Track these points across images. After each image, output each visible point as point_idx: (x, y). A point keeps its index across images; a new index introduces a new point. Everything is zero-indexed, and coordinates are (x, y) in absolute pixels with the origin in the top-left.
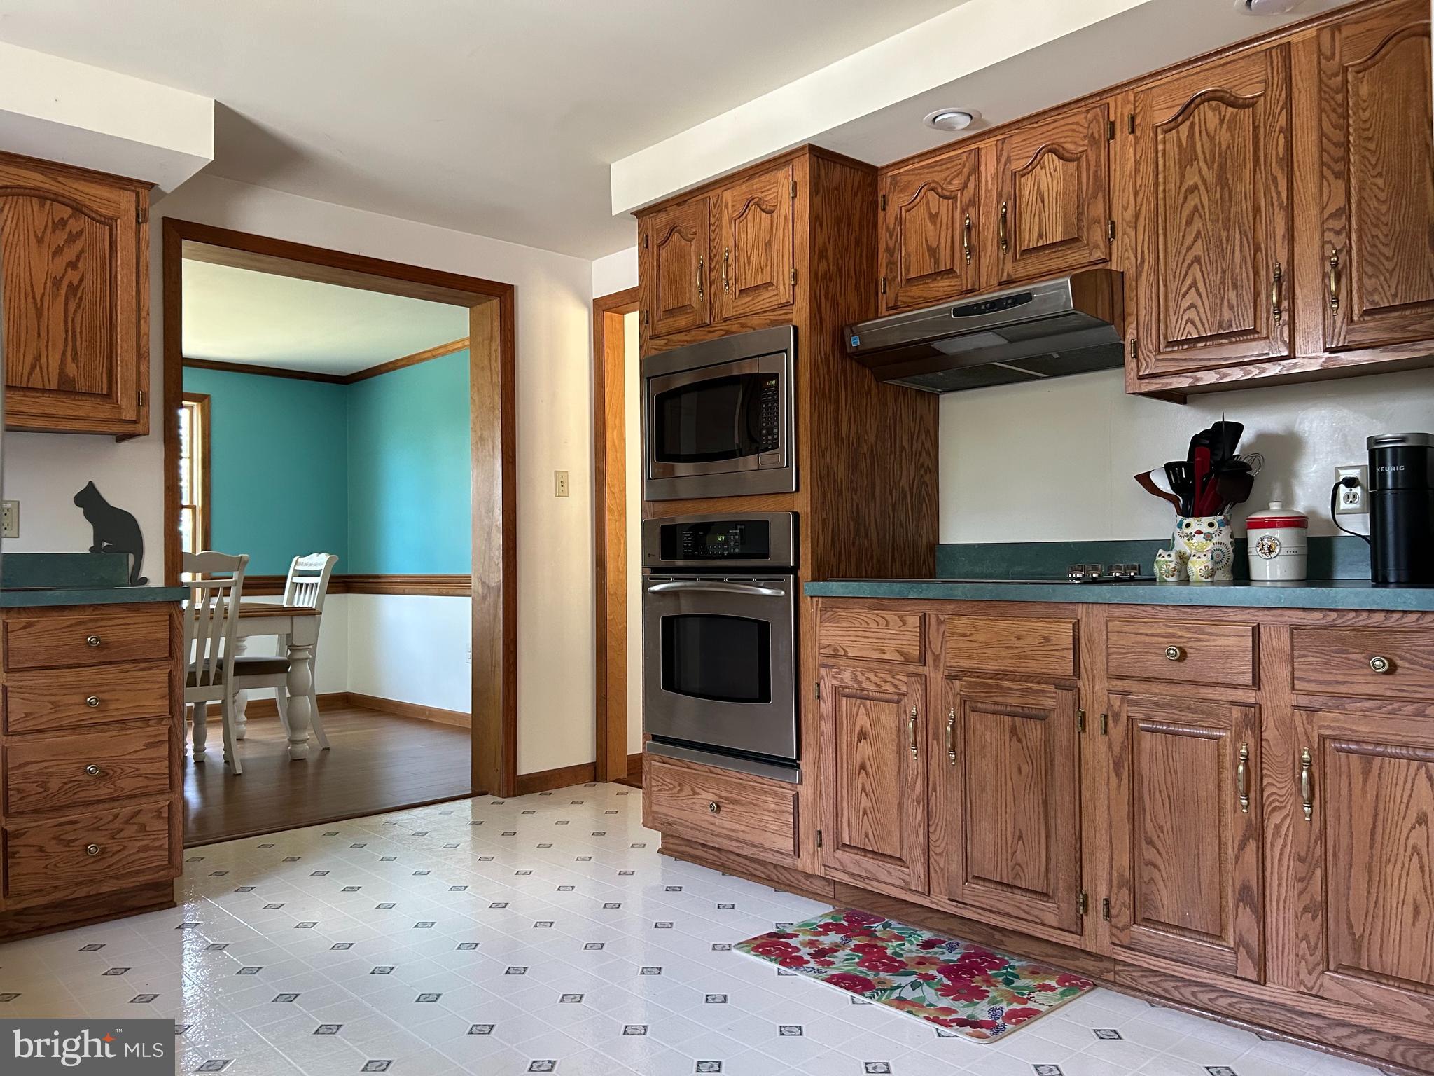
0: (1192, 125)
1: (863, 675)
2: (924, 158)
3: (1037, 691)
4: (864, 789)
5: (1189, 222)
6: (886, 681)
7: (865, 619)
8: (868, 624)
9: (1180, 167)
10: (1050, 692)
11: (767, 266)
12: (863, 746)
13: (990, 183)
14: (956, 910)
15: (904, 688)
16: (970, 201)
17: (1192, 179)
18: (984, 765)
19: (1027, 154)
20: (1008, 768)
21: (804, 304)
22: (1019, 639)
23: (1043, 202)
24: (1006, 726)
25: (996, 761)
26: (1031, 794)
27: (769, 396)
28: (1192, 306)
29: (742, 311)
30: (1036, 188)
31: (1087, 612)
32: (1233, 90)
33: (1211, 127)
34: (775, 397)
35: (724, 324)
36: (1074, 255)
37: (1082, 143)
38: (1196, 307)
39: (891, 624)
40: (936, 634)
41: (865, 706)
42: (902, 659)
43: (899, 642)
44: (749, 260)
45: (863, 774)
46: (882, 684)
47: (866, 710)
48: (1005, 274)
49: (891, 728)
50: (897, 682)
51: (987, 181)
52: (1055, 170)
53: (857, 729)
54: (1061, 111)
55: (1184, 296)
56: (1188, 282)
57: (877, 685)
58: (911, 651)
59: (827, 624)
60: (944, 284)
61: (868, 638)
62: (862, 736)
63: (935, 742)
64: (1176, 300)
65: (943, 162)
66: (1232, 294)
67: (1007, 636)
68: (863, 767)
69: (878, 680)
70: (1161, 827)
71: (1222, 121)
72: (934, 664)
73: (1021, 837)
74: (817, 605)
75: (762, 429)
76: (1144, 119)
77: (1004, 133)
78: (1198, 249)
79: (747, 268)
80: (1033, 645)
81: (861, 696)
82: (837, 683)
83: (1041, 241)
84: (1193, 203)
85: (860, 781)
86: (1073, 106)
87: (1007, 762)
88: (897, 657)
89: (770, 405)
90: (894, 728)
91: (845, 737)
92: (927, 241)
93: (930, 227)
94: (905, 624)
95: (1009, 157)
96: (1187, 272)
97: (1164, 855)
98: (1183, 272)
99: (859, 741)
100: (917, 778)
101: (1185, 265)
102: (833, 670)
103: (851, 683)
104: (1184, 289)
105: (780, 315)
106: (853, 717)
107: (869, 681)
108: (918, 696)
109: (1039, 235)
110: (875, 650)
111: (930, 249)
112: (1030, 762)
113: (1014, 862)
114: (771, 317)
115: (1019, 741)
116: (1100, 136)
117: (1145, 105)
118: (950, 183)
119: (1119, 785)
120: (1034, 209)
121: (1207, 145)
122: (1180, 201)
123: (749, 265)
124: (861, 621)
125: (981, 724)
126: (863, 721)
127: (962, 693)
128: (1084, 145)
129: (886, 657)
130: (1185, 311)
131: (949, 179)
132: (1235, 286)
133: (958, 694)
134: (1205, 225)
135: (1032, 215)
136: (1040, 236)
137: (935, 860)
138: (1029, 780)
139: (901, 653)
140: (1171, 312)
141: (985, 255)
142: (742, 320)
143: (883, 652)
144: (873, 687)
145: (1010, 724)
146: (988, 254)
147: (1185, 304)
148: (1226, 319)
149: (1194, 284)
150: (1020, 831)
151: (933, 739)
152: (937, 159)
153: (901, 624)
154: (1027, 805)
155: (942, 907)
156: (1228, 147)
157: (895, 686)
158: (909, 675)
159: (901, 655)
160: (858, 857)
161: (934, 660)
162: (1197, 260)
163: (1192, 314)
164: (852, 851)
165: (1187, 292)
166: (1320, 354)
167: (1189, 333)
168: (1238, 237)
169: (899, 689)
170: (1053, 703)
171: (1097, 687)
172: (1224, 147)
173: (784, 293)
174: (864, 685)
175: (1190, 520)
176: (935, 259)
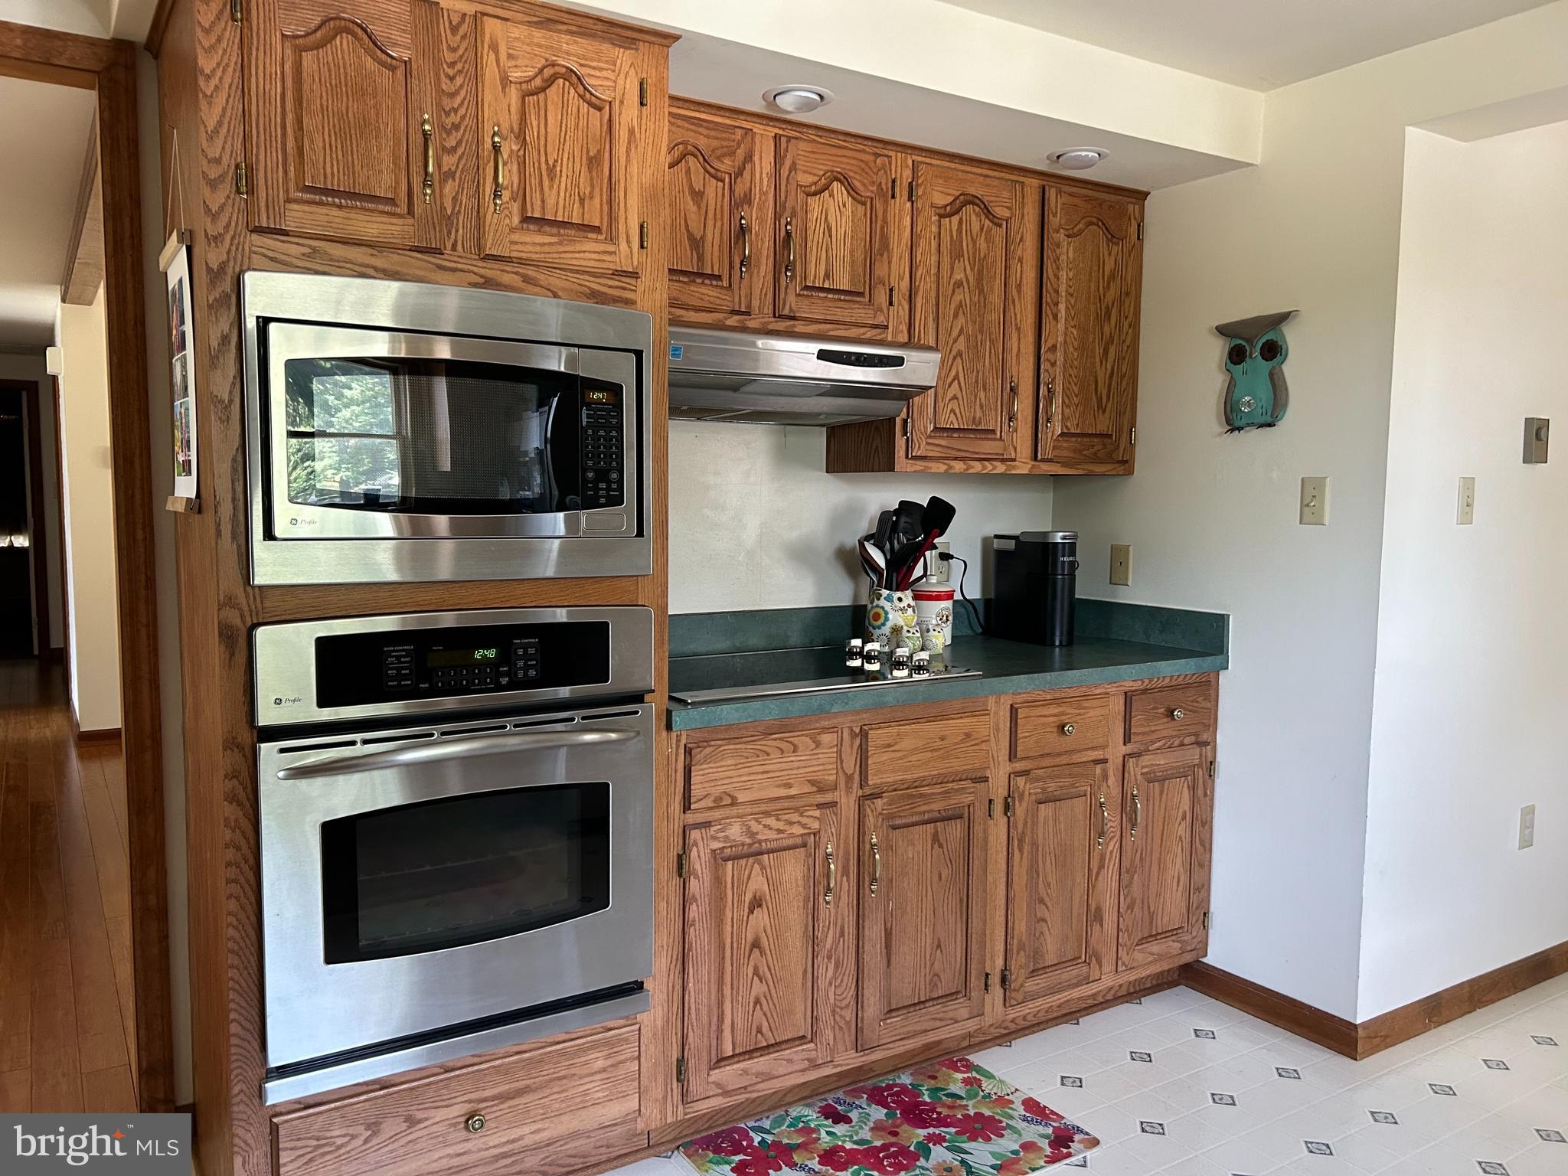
0: (961, 219)
1: (760, 823)
2: (680, 104)
3: (957, 790)
4: (756, 973)
5: (956, 316)
6: (791, 823)
7: (763, 748)
8: (768, 755)
9: (951, 258)
10: (970, 788)
11: (591, 197)
12: (757, 918)
13: (765, 183)
14: (864, 1059)
15: (816, 825)
16: (745, 195)
17: (959, 276)
18: (905, 885)
19: (815, 171)
20: (929, 878)
21: (658, 285)
22: (943, 740)
23: (830, 236)
24: (929, 835)
25: (918, 876)
26: (950, 897)
27: (602, 417)
28: (955, 397)
29: (534, 256)
30: (824, 216)
31: (996, 702)
32: (991, 204)
33: (974, 232)
34: (614, 421)
35: (481, 264)
36: (860, 311)
37: (871, 188)
38: (957, 399)
39: (801, 748)
40: (849, 750)
41: (760, 863)
42: (815, 789)
43: (811, 769)
44: (551, 171)
45: (756, 951)
46: (787, 827)
47: (763, 868)
48: (787, 307)
49: (797, 880)
50: (804, 820)
51: (761, 179)
52: (844, 206)
53: (748, 897)
54: (848, 139)
55: (949, 386)
56: (953, 373)
57: (779, 831)
58: (826, 778)
59: (705, 766)
60: (711, 293)
61: (767, 772)
62: (757, 903)
63: (845, 878)
64: (944, 388)
65: (711, 126)
66: (982, 394)
67: (932, 738)
68: (756, 944)
69: (780, 825)
70: (1049, 885)
71: (982, 229)
72: (847, 786)
73: (939, 946)
74: (678, 741)
75: (585, 471)
76: (924, 193)
77: (784, 129)
78: (961, 345)
79: (546, 182)
80: (956, 743)
81: (755, 853)
82: (716, 845)
83: (827, 282)
84: (959, 298)
85: (752, 964)
86: (859, 141)
87: (929, 872)
88: (808, 788)
89: (602, 433)
90: (800, 878)
91: (729, 914)
92: (687, 226)
93: (692, 207)
94: (818, 744)
95: (794, 164)
96: (952, 363)
97: (1050, 908)
98: (950, 363)
99: (751, 911)
100: (829, 929)
101: (951, 357)
102: (712, 829)
103: (741, 838)
104: (949, 380)
105: (610, 287)
106: (741, 884)
107: (768, 831)
108: (833, 830)
109: (825, 274)
110: (779, 786)
111: (691, 237)
112: (949, 865)
113: (932, 973)
114: (592, 285)
115: (941, 846)
116: (887, 189)
117: (926, 179)
118: (718, 158)
119: (1022, 858)
120: (821, 241)
121: (970, 246)
122: (950, 292)
123: (552, 179)
124: (758, 752)
125: (903, 841)
126: (758, 883)
127: (885, 812)
128: (872, 192)
129: (793, 792)
130: (950, 401)
131: (719, 152)
132: (985, 389)
133: (880, 814)
134: (967, 322)
135: (819, 247)
136: (827, 276)
137: (841, 1016)
138: (948, 885)
139: (812, 782)
140: (940, 400)
141: (758, 272)
142: (530, 272)
143: (789, 786)
144: (773, 835)
145: (933, 831)
146: (762, 274)
147: (950, 395)
148: (978, 415)
149: (956, 377)
150: (939, 939)
151: (842, 876)
152: (697, 115)
153: (814, 746)
154: (945, 909)
155: (848, 1064)
156: (985, 257)
157: (804, 826)
158: (820, 806)
159: (813, 785)
160: (742, 1065)
161: (847, 783)
162: (960, 354)
163: (954, 405)
164: (732, 1061)
165: (952, 383)
166: (1029, 461)
167: (952, 422)
168: (988, 343)
169: (809, 828)
170: (971, 798)
171: (1001, 773)
172: (982, 255)
173: (626, 254)
174: (760, 837)
175: (899, 594)
176: (698, 253)
